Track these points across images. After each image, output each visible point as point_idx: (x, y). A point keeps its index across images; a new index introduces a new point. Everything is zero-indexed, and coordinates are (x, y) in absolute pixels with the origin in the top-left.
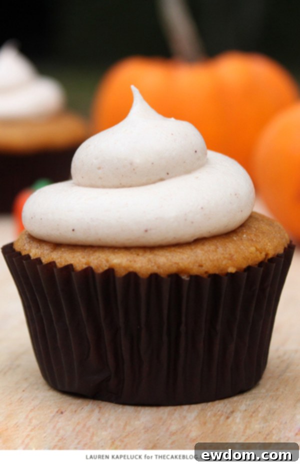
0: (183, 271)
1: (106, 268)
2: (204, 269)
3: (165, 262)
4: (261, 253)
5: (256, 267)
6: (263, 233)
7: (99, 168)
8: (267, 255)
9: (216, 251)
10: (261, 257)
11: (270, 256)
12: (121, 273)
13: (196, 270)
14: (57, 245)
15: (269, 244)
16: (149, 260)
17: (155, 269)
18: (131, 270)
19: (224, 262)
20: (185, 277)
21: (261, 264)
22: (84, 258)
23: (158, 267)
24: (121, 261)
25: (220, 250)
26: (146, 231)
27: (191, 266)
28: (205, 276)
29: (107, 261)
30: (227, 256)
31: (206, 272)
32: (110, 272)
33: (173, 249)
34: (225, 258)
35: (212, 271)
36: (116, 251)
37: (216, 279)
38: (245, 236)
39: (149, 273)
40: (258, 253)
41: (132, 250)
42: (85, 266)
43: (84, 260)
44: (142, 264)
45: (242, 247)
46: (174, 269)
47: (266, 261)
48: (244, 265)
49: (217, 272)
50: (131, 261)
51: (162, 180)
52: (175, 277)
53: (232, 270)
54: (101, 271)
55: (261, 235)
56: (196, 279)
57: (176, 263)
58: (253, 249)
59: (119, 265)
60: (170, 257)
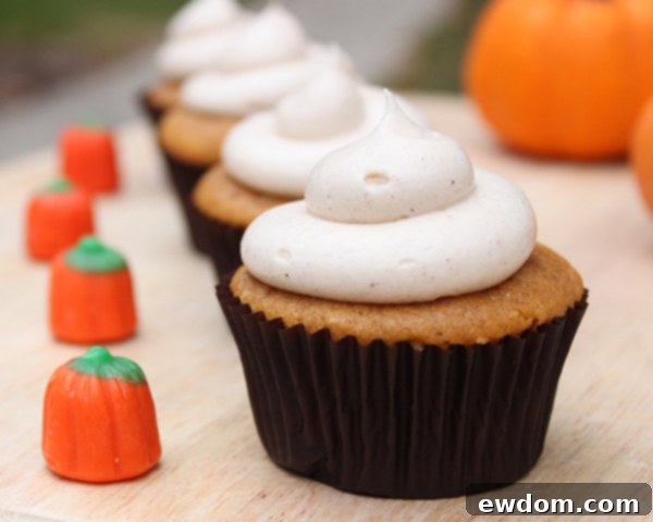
0: (417, 339)
1: (320, 328)
2: (445, 337)
3: (393, 326)
4: (526, 319)
5: (518, 337)
6: (535, 291)
7: (329, 197)
8: (535, 321)
9: (463, 315)
10: (526, 324)
11: (540, 322)
12: (338, 336)
13: (432, 339)
14: (273, 290)
15: (541, 306)
16: (374, 322)
17: (379, 334)
18: (350, 333)
19: (472, 331)
20: (418, 348)
21: (526, 333)
22: (296, 311)
23: (385, 332)
24: (339, 321)
25: (469, 315)
26: (372, 285)
27: (426, 333)
28: (445, 347)
29: (323, 318)
30: (476, 322)
31: (447, 343)
32: (324, 334)
33: (407, 309)
34: (473, 325)
35: (454, 341)
36: (336, 306)
37: (459, 351)
38: (508, 295)
39: (372, 338)
40: (522, 319)
41: (356, 307)
42: (296, 323)
43: (296, 315)
44: (364, 326)
45: (500, 311)
46: (404, 336)
47: (535, 329)
48: (500, 334)
49: (461, 342)
50: (350, 322)
51: (404, 217)
52: (405, 346)
53: (481, 340)
54: (314, 330)
55: (531, 294)
56: (432, 351)
57: (406, 328)
58: (515, 314)
59: (337, 325)
60: (400, 320)
